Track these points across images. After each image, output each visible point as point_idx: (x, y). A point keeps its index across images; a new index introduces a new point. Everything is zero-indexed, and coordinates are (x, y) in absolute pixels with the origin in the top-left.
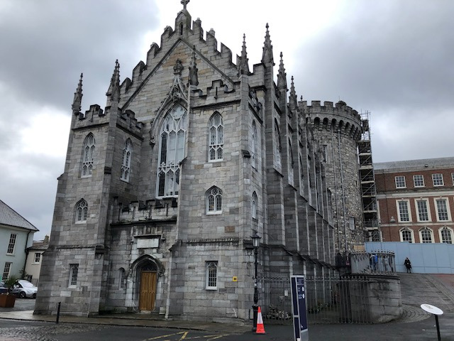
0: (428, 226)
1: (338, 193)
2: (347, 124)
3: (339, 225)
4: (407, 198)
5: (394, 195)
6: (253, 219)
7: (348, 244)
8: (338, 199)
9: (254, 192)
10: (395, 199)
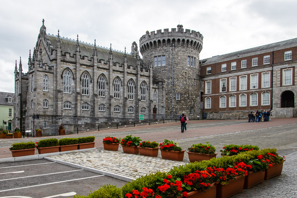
0: (234, 94)
1: (169, 81)
2: (179, 40)
3: (168, 98)
4: (226, 77)
5: (219, 76)
6: (44, 108)
7: (174, 107)
8: (169, 85)
9: (46, 99)
10: (219, 79)
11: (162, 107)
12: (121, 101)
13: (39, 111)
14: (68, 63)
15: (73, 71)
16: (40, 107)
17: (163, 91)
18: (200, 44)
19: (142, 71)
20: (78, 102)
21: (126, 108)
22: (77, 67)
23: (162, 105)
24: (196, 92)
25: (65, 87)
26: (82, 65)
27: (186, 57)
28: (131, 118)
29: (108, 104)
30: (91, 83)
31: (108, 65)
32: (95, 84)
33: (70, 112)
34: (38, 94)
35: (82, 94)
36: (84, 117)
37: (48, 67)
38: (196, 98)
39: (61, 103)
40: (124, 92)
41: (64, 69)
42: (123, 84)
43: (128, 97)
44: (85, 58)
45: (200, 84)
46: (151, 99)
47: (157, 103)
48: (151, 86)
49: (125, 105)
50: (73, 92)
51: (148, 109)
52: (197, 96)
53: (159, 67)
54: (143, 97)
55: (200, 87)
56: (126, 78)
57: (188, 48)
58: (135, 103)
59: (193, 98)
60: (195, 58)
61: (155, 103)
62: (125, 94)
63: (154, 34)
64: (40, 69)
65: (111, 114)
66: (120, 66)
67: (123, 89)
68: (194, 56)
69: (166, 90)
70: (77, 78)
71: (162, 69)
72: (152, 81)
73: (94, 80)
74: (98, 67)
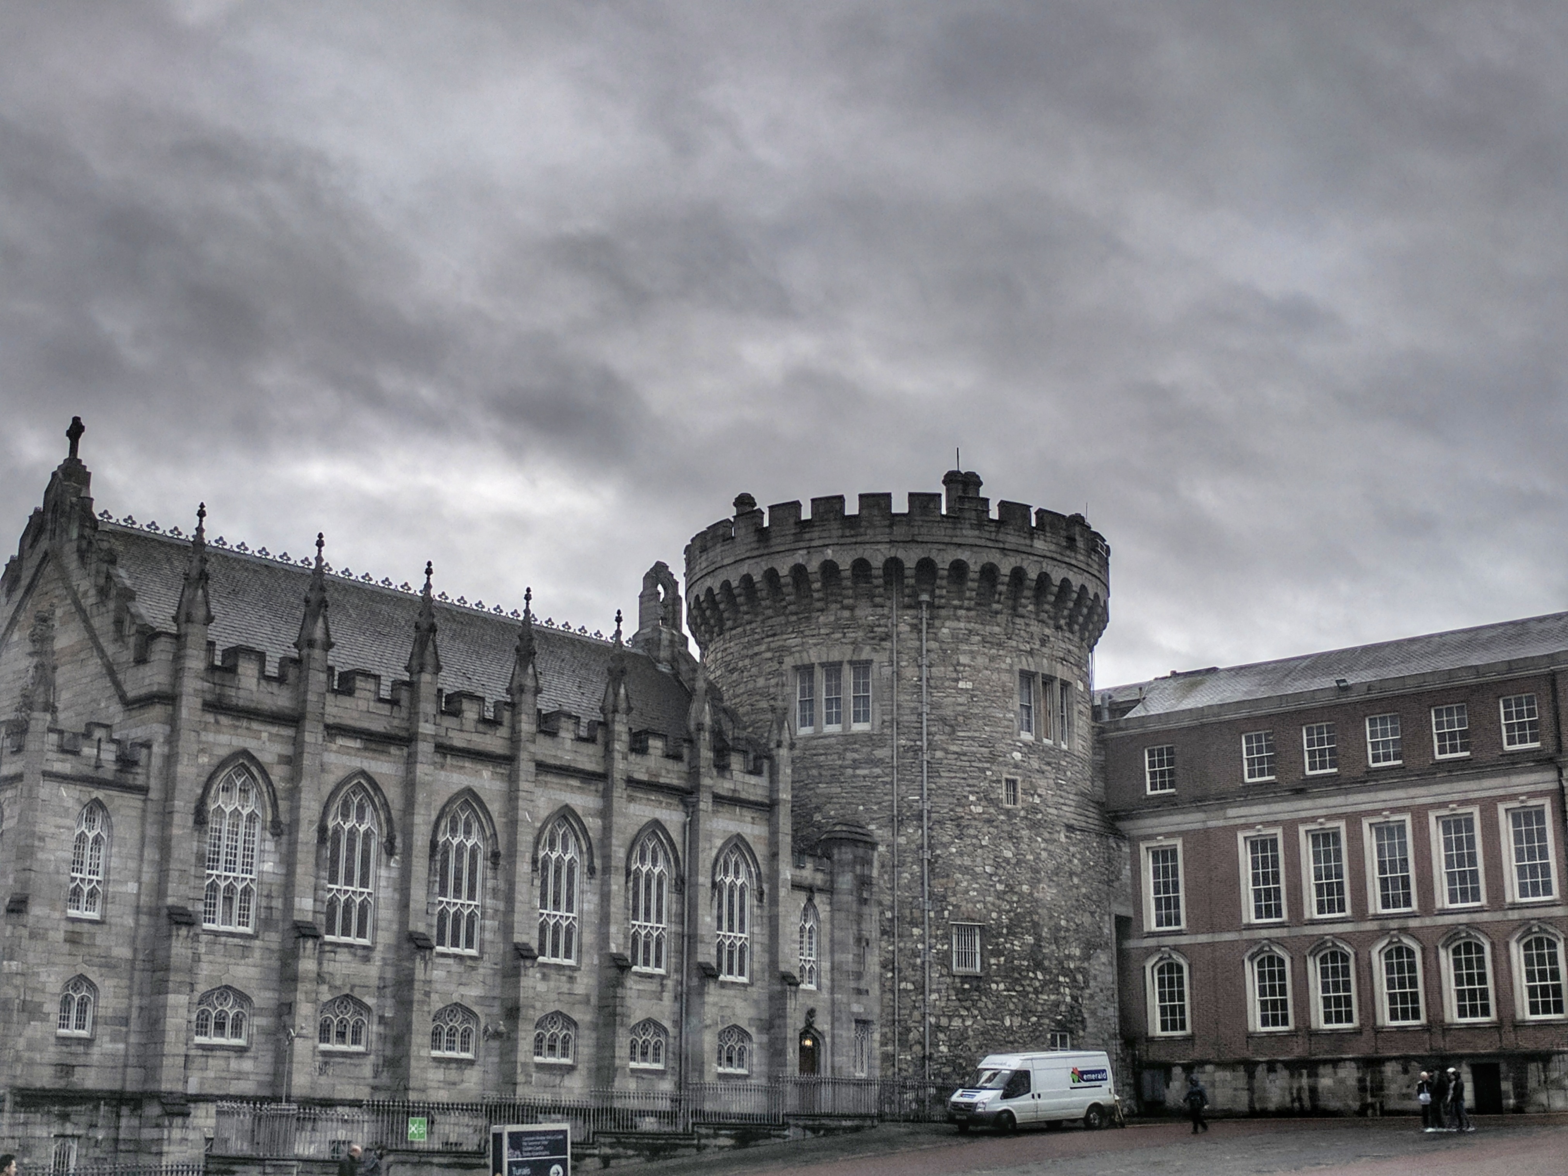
0: (1338, 935)
1: (902, 840)
2: (959, 569)
3: (901, 961)
4: (1275, 823)
5: (1231, 812)
6: (63, 1041)
7: (938, 1028)
8: (902, 864)
9: (82, 978)
10: (1234, 830)
11: (863, 1023)
12: (585, 983)
13: (31, 1063)
14: (245, 723)
15: (278, 773)
16: (36, 1029)
17: (866, 910)
18: (1096, 595)
19: (722, 768)
20: (300, 996)
21: (620, 1031)
22: (307, 749)
23: (856, 1008)
24: (1087, 919)
25: (213, 887)
26: (335, 730)
27: (1005, 677)
28: (649, 1106)
29: (497, 1003)
30: (390, 853)
31: (503, 732)
32: (420, 866)
33: (234, 1064)
34: (32, 936)
35: (328, 938)
36: (328, 1103)
37: (113, 747)
38: (1087, 957)
39: (183, 999)
40: (605, 919)
41: (215, 761)
42: (598, 863)
43: (628, 953)
44: (360, 683)
45: (1109, 861)
46: (783, 968)
47: (825, 995)
48: (787, 873)
49: (614, 1014)
50: (266, 923)
51: (765, 1038)
52: (1090, 948)
53: (833, 740)
54: (731, 953)
55: (1109, 882)
56: (625, 815)
57: (1018, 620)
58: (678, 997)
59: (1069, 957)
60: (1065, 685)
61: (810, 992)
62: (613, 929)
63: (792, 520)
64: (64, 766)
65: (520, 1078)
66: (580, 739)
67: (596, 899)
68: (1061, 672)
69: (880, 903)
70: (304, 826)
71: (849, 755)
72: (789, 839)
73: (408, 834)
74: (443, 749)
